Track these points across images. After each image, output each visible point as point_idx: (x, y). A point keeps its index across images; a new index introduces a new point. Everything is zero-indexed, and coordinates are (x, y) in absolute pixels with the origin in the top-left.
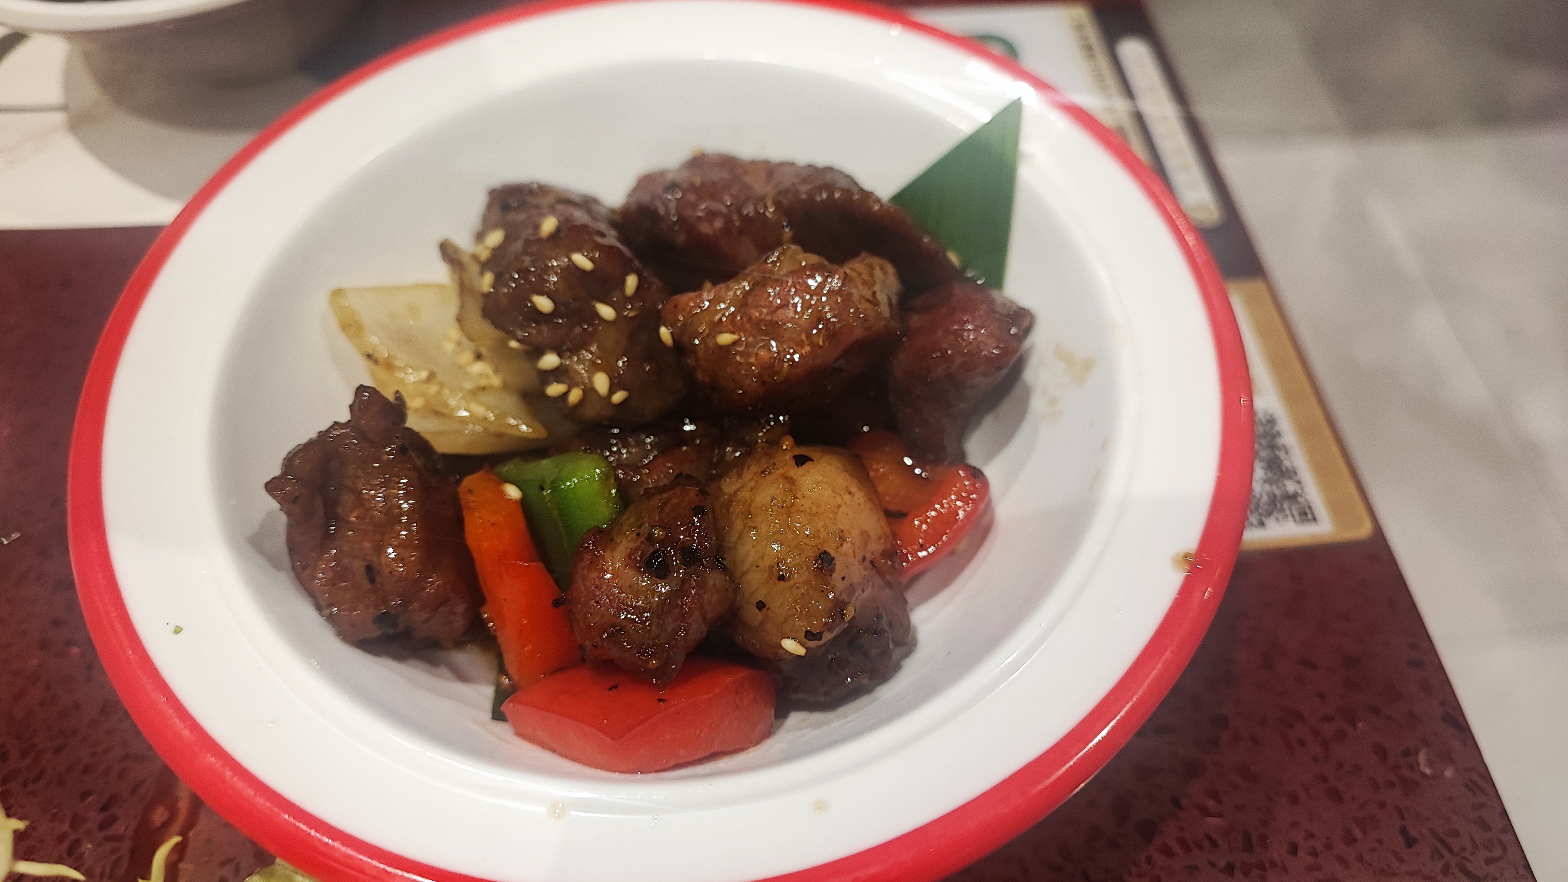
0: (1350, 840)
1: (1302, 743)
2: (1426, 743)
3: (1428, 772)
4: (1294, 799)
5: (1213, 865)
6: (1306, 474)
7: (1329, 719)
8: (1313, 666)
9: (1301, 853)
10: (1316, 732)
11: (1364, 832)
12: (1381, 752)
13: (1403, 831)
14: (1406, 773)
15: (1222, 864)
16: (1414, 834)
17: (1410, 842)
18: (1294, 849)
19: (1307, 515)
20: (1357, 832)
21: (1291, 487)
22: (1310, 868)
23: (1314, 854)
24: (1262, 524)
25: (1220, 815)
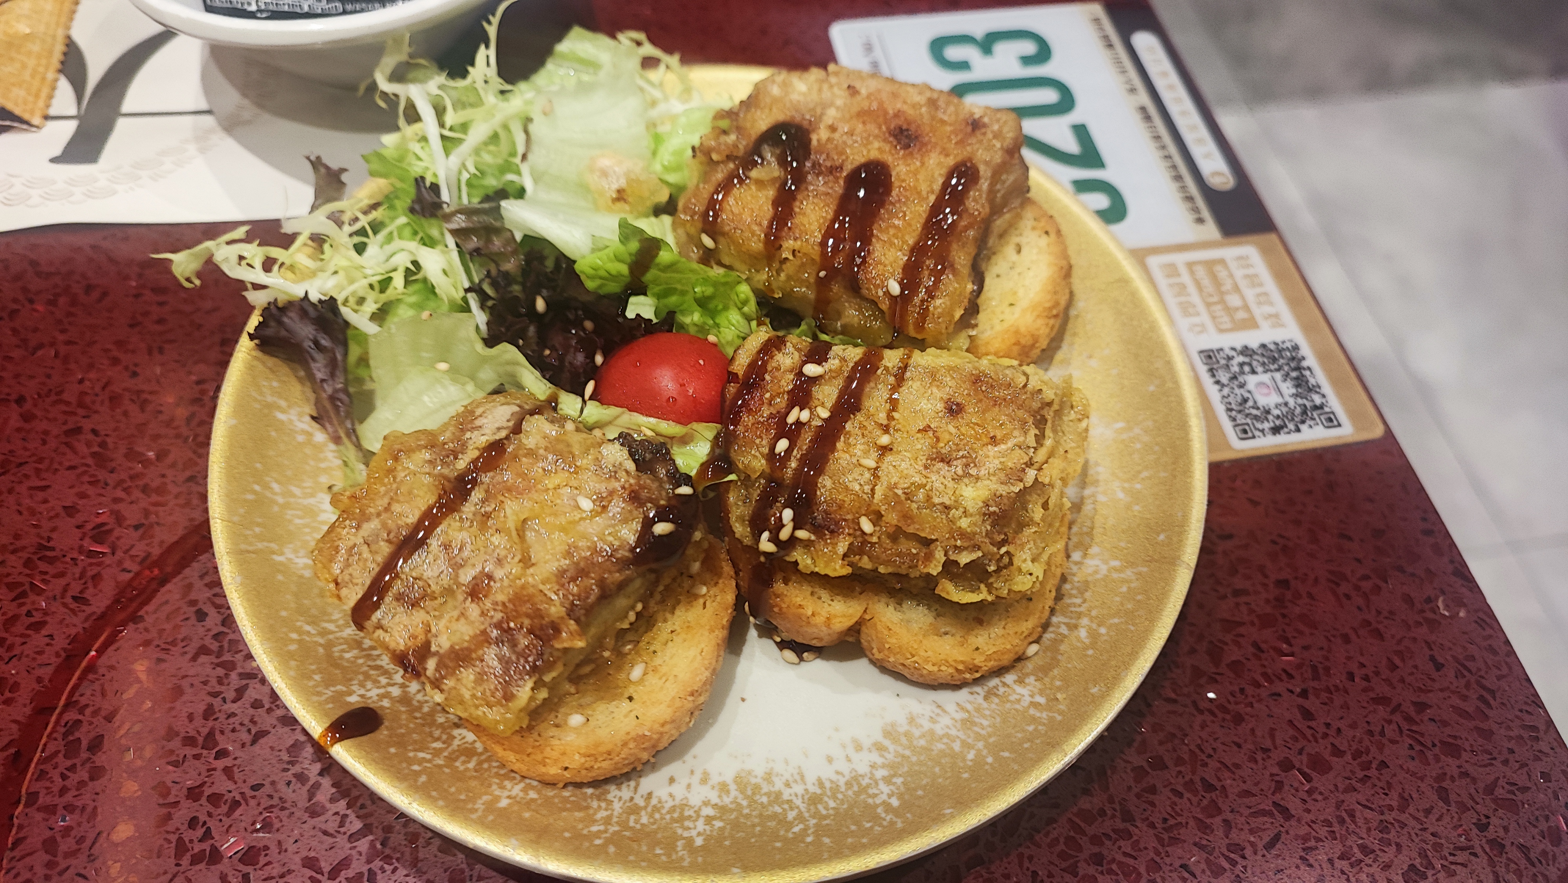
0: (1394, 667)
1: (1348, 597)
2: (1443, 592)
3: (1447, 614)
4: (1346, 639)
5: (1292, 692)
6: (1327, 388)
7: (1366, 578)
8: (1350, 539)
9: (1357, 680)
10: (1357, 588)
11: (1403, 660)
12: (1408, 600)
13: (1432, 658)
14: (1430, 615)
15: (1298, 690)
16: (1441, 660)
17: (1439, 667)
18: (1351, 676)
19: (1331, 421)
20: (1397, 661)
21: (1318, 400)
22: (1365, 690)
23: (1366, 678)
24: (1298, 430)
25: (1292, 655)
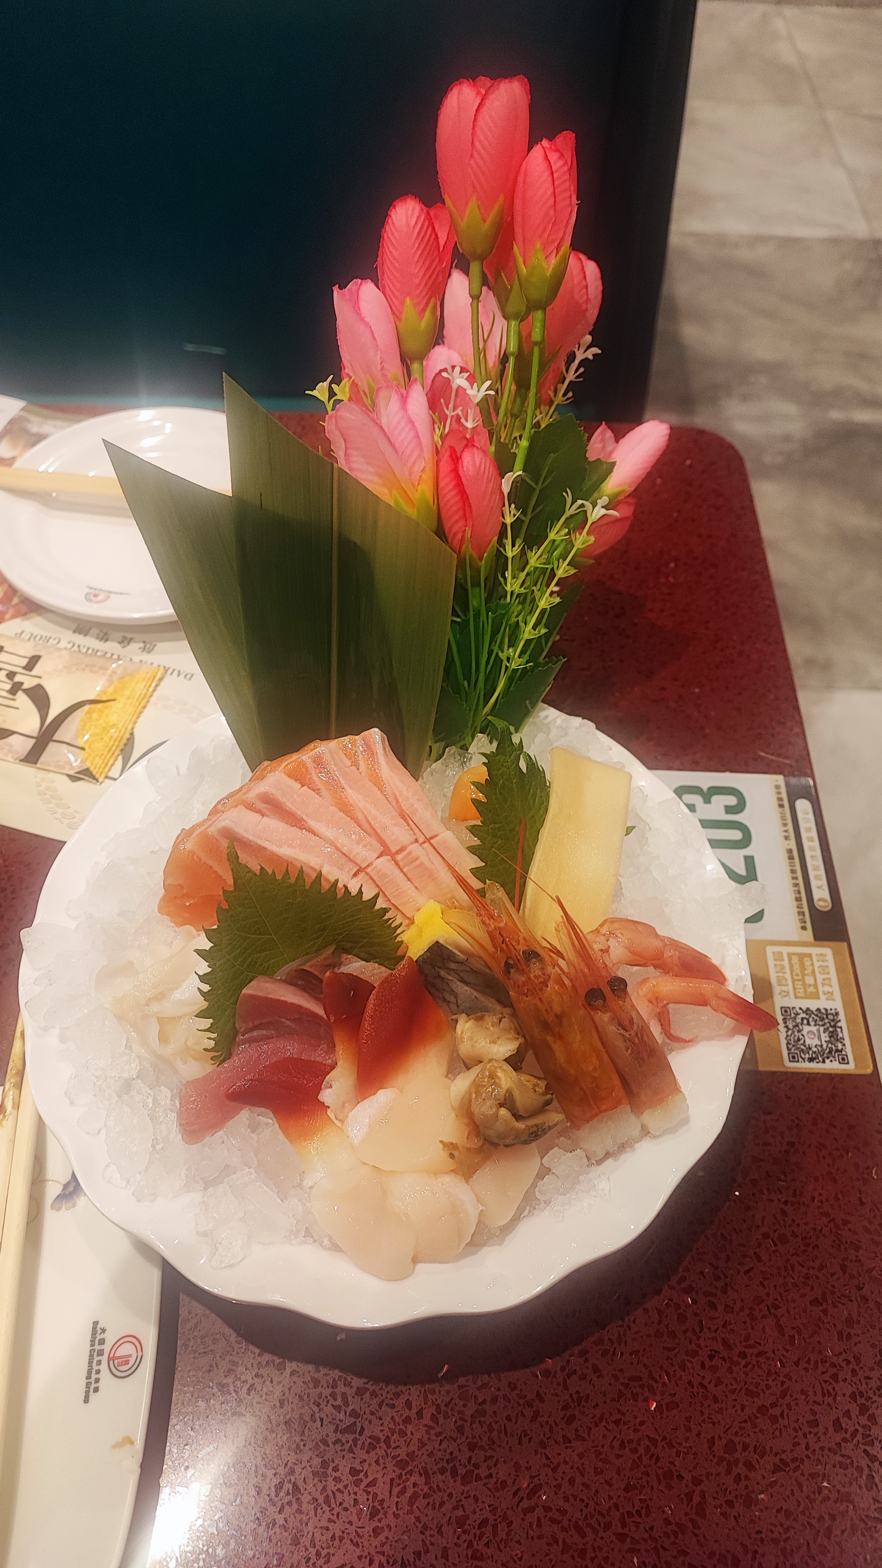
0: (837, 1198)
1: (824, 1157)
2: (877, 1166)
3: (875, 1177)
4: (816, 1179)
5: (779, 1200)
6: (847, 1041)
7: (837, 1149)
8: (835, 1127)
9: (816, 1201)
10: (830, 1154)
11: (843, 1196)
12: (857, 1166)
13: (860, 1199)
14: (866, 1176)
15: (783, 1200)
16: (864, 1200)
17: (862, 1203)
18: (813, 1199)
19: (844, 1060)
20: (840, 1196)
21: (840, 1047)
22: (819, 1207)
23: (822, 1202)
24: (824, 1062)
25: (785, 1181)
